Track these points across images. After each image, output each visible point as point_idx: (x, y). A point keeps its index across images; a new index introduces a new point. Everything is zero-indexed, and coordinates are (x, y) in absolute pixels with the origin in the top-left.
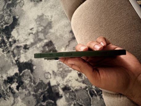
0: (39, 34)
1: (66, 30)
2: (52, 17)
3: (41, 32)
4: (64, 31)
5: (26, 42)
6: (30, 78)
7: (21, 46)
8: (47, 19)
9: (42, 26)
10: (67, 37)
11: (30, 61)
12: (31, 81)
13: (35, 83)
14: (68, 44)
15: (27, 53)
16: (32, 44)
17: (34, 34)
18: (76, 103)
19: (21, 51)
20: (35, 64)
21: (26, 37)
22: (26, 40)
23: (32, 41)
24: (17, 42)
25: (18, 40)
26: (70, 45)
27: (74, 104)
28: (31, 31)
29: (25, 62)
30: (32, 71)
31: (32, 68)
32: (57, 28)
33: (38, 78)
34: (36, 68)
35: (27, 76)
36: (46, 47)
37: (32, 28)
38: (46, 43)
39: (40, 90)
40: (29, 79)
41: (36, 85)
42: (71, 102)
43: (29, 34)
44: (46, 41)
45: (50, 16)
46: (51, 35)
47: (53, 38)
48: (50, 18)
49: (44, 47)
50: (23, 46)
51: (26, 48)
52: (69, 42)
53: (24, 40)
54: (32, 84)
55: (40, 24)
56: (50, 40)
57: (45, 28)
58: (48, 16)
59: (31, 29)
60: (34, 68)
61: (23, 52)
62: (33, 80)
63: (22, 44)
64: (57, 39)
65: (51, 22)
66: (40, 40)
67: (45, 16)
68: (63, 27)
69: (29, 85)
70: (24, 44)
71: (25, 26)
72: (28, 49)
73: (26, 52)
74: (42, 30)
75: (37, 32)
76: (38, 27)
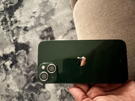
0: (41, 19)
1: (67, 19)
2: (56, 4)
3: (43, 17)
4: (65, 20)
5: (27, 24)
6: (25, 59)
7: (21, 27)
8: (51, 6)
9: (45, 11)
10: (67, 26)
11: (27, 43)
12: (24, 62)
13: (28, 64)
14: (66, 32)
15: (25, 35)
16: (32, 27)
17: (36, 18)
18: (63, 89)
19: (21, 32)
20: (32, 46)
21: (28, 20)
22: (27, 22)
23: (33, 24)
24: (18, 22)
25: (19, 21)
26: (68, 34)
27: (62, 90)
28: (33, 15)
29: (22, 43)
30: (28, 52)
31: (29, 49)
32: (59, 16)
33: (32, 60)
34: (32, 51)
35: (22, 57)
36: (45, 32)
37: (35, 11)
38: (46, 28)
39: (32, 72)
40: (23, 60)
41: (29, 66)
42: (59, 88)
43: (31, 17)
44: (46, 26)
45: (54, 4)
46: (52, 21)
47: (53, 25)
48: (54, 6)
49: (43, 32)
50: (23, 28)
51: (26, 29)
52: (68, 31)
53: (25, 22)
54: (26, 64)
55: (43, 9)
56: (50, 26)
57: (48, 14)
58: (53, 3)
59: (34, 13)
60: (30, 50)
61: (22, 33)
62: (27, 61)
63: (23, 26)
64: (57, 26)
65: (54, 9)
66: (41, 24)
67: (50, 2)
68: (65, 16)
69: (22, 65)
70: (25, 25)
71: (29, 8)
72: (28, 31)
73: (25, 33)
74: (45, 15)
75: (40, 17)
76: (41, 12)
